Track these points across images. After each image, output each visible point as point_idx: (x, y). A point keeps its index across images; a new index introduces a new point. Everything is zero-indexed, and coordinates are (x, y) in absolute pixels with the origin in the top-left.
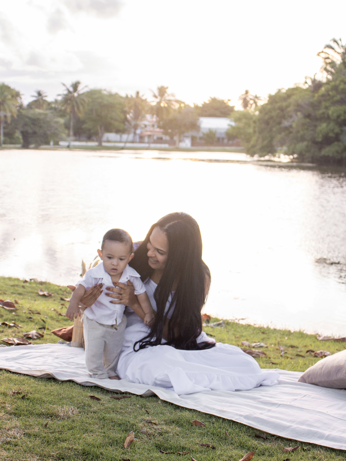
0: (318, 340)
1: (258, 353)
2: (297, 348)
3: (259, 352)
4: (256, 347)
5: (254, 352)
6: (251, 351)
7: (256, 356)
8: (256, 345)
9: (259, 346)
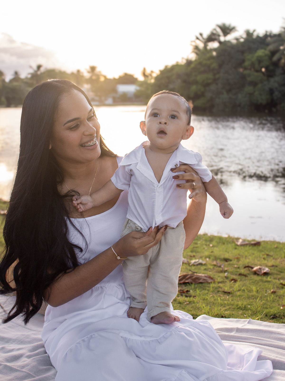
0: (237, 245)
1: (205, 278)
2: (231, 260)
3: (206, 276)
4: (195, 264)
5: (201, 277)
6: (198, 277)
7: (203, 281)
8: (195, 262)
9: (197, 263)
